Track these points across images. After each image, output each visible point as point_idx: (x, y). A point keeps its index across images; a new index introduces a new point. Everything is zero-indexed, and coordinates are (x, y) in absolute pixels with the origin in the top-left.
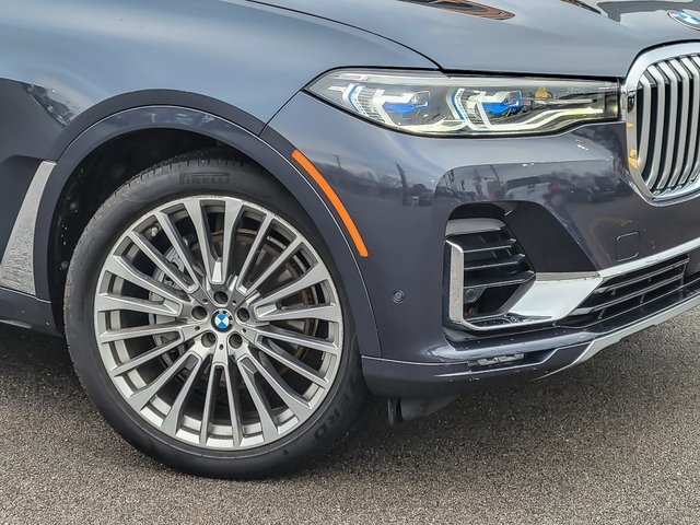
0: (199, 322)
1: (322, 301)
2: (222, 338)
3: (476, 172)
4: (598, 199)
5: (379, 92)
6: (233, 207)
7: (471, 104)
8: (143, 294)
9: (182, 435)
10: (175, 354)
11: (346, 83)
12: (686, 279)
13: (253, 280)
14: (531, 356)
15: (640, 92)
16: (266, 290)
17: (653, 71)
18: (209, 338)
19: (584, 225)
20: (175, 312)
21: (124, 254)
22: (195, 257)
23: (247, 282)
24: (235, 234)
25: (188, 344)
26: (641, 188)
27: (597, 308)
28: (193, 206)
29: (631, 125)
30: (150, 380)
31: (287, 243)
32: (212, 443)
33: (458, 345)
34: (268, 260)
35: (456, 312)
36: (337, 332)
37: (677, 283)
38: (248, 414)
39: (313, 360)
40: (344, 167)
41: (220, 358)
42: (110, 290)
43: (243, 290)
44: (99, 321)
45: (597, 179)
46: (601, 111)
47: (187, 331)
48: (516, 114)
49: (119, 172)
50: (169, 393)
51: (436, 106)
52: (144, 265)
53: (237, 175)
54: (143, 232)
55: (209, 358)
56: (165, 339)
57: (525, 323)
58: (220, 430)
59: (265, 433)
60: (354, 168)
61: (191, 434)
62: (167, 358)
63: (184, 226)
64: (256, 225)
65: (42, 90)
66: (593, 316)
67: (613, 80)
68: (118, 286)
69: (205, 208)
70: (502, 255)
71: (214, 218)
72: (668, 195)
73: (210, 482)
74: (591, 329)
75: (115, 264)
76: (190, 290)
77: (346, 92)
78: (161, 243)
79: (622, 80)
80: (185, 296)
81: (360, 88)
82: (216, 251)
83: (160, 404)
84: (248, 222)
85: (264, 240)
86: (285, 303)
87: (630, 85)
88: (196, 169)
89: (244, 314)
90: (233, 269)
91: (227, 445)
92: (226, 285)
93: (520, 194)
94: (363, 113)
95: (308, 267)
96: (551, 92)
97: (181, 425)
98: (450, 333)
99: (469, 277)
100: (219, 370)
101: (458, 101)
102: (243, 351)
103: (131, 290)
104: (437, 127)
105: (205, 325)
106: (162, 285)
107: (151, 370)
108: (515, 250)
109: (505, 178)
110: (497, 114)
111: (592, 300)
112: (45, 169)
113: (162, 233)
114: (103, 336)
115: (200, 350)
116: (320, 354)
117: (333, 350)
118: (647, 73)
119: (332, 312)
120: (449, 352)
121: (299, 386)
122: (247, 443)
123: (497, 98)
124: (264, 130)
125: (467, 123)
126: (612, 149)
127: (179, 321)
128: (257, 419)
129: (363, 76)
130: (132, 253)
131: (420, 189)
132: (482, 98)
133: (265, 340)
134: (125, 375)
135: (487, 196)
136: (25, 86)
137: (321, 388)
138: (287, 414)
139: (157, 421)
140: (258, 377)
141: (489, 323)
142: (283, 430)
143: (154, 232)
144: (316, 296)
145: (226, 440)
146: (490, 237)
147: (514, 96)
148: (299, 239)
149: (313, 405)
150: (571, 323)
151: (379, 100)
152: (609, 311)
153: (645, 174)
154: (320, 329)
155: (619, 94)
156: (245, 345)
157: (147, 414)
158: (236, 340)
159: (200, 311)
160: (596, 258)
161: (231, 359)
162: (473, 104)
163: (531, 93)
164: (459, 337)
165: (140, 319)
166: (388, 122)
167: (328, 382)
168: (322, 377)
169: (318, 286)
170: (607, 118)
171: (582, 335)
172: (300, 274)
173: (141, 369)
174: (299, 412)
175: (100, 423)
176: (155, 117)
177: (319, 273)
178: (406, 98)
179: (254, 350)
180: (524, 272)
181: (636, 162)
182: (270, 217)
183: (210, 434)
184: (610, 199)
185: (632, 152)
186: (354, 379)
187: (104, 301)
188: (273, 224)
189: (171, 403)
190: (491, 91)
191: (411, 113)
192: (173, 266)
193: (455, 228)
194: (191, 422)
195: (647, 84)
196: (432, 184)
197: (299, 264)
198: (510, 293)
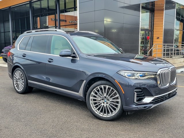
0: (102, 101)
1: (118, 99)
2: (105, 103)
3: (138, 83)
4: (153, 87)
5: (126, 73)
6: (107, 87)
7: (137, 75)
8: (96, 97)
9: (100, 115)
10: (99, 105)
11: (122, 72)
12: (165, 98)
13: (110, 96)
14: (145, 107)
15: (159, 74)
16: (111, 97)
17: (161, 71)
18: (104, 103)
19: (152, 91)
20: (100, 99)
21: (94, 92)
22: (102, 93)
23: (109, 96)
24: (107, 90)
25: (101, 104)
26: (159, 86)
27: (154, 101)
28: (102, 86)
29: (158, 78)
30: (96, 108)
31: (114, 91)
32: (104, 116)
33: (135, 105)
34: (111, 93)
35: (135, 101)
36: (120, 103)
37: (164, 98)
38: (108, 112)
39: (117, 106)
40: (121, 82)
41: (105, 105)
42: (92, 96)
43: (108, 97)
44: (90, 100)
45: (153, 85)
46: (154, 76)
47: (101, 102)
48: (143, 76)
49: (93, 82)
50: (99, 109)
51: (133, 75)
52: (96, 93)
53: (108, 83)
54: (96, 89)
55: (104, 105)
56: (98, 103)
57: (144, 103)
58: (105, 114)
59: (110, 115)
60: (122, 82)
61: (101, 115)
62: (98, 105)
63: (101, 89)
64: (110, 89)
65: (85, 72)
66: (153, 102)
67: (156, 72)
68: (93, 96)
69: (104, 87)
70: (141, 94)
71: (105, 88)
72: (163, 87)
73: (103, 121)
74: (153, 104)
75: (93, 93)
76: (102, 97)
77: (122, 73)
78: (98, 91)
79: (157, 73)
80: (101, 97)
81: (124, 73)
82: (105, 92)
83: (97, 111)
84: (109, 89)
85: (111, 91)
86: (113, 99)
87: (158, 73)
88: (103, 82)
89: (108, 100)
90: (107, 94)
91: (106, 116)
92: (106, 96)
93: (143, 86)
94: (124, 76)
95: (116, 94)
96: (148, 73)
97: (100, 114)
98: (134, 104)
99: (137, 97)
100: (105, 107)
101: (136, 74)
102: (108, 105)
103: (94, 96)
104: (133, 78)
105: (103, 101)
106: (98, 96)
107: (96, 107)
108: (143, 93)
109: (141, 84)
110: (141, 76)
111: (153, 100)
112: (85, 81)
113: (98, 90)
114: (91, 102)
115: (102, 104)
116: (118, 105)
117: (119, 105)
118: (160, 72)
119: (119, 100)
120: (134, 106)
121: (115, 109)
122: (108, 116)
123: (141, 74)
124: (112, 77)
125: (137, 77)
126: (156, 81)
127: (100, 101)
128: (109, 113)
129: (124, 71)
130: (95, 92)
131: (131, 85)
132: (139, 74)
133: (111, 103)
134: (93, 107)
135: (139, 86)
136: (83, 72)
137: (118, 110)
138: (113, 113)
139: (97, 113)
140: (110, 108)
141: (140, 103)
142: (113, 115)
143: (97, 89)
144: (117, 98)
145: (105, 116)
146: (140, 92)
147: (143, 74)
148: (115, 91)
149: (117, 112)
150: (150, 103)
151: (126, 74)
152: (155, 102)
153: (160, 84)
154: (118, 102)
155: (157, 74)
156: (108, 104)
157: (96, 112)
158: (107, 103)
159: (103, 99)
160: (153, 95)
161: (106, 106)
162: (138, 75)
163: (145, 74)
164: (136, 104)
165: (95, 100)
166: (127, 77)
167: (119, 109)
168: (118, 108)
169: (117, 97)
170: (155, 77)
171: (152, 105)
172: (115, 95)
173: (95, 106)
174: (115, 113)
175: (90, 113)
176: (97, 76)
177: (118, 95)
178: (129, 74)
179: (109, 105)
180: (144, 96)
181: (159, 83)
182: (112, 88)
183: (103, 115)
184: (155, 87)
185: (158, 81)
186: (122, 109)
187: (91, 98)
188: (112, 89)
189: (99, 111)
190: (140, 73)
191: (130, 76)
192: (100, 94)
193: (135, 90)
194: (101, 113)
195: (160, 73)
196: (132, 85)
197: (115, 94)
198: (142, 99)
